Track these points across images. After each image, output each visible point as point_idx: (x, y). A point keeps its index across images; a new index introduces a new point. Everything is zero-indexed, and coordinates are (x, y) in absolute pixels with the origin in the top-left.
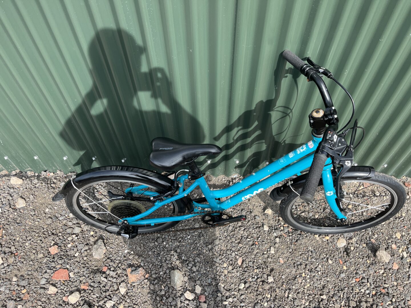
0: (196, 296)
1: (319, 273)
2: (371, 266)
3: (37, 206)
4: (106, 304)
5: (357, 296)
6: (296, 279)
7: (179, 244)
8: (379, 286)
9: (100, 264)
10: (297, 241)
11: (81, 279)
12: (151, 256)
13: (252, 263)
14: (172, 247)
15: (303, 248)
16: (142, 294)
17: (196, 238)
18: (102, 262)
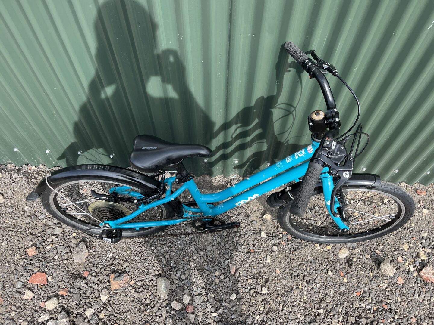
0: (184, 307)
1: (318, 285)
2: (374, 279)
3: (15, 203)
4: (86, 312)
5: (356, 311)
6: (293, 291)
7: (168, 249)
8: (382, 302)
9: (82, 268)
10: (296, 250)
11: (60, 284)
12: (137, 262)
13: (246, 272)
14: (161, 252)
15: (301, 258)
16: (125, 302)
17: (187, 243)
18: (83, 266)
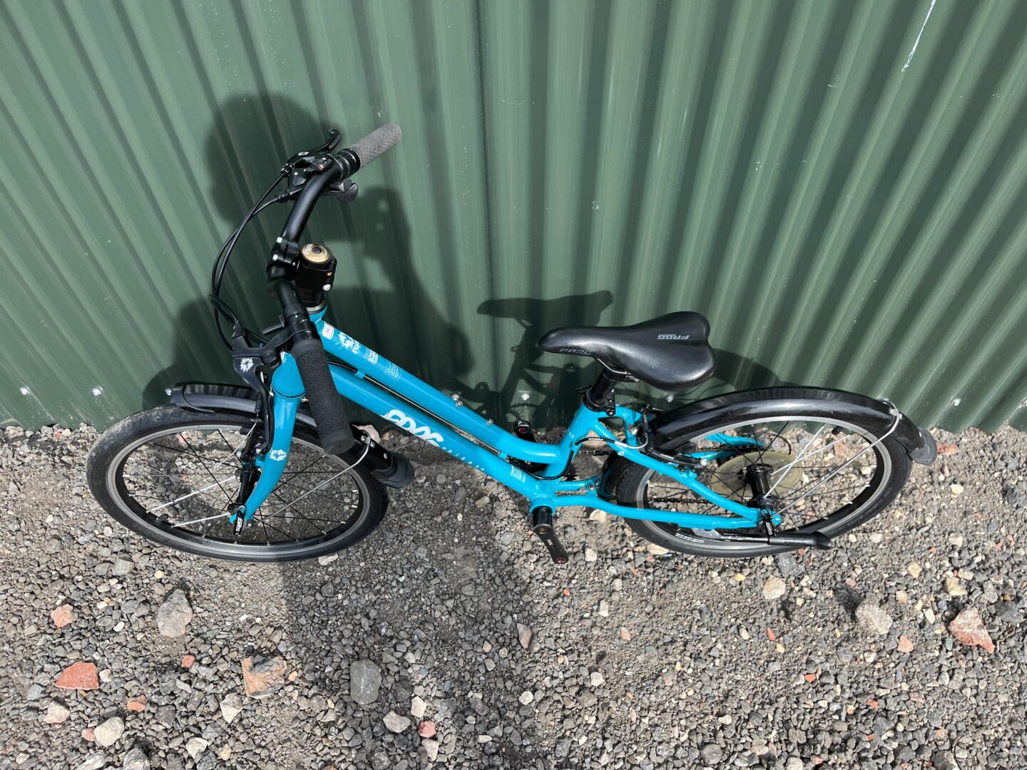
0: (413, 724)
1: (717, 661)
2: (844, 644)
3: (25, 509)
5: (808, 717)
6: (660, 678)
7: (374, 598)
8: (865, 693)
9: (178, 649)
10: (665, 586)
11: (127, 686)
12: (304, 628)
13: (552, 640)
14: (359, 605)
15: (679, 603)
16: (278, 721)
17: (419, 582)
18: (181, 645)
